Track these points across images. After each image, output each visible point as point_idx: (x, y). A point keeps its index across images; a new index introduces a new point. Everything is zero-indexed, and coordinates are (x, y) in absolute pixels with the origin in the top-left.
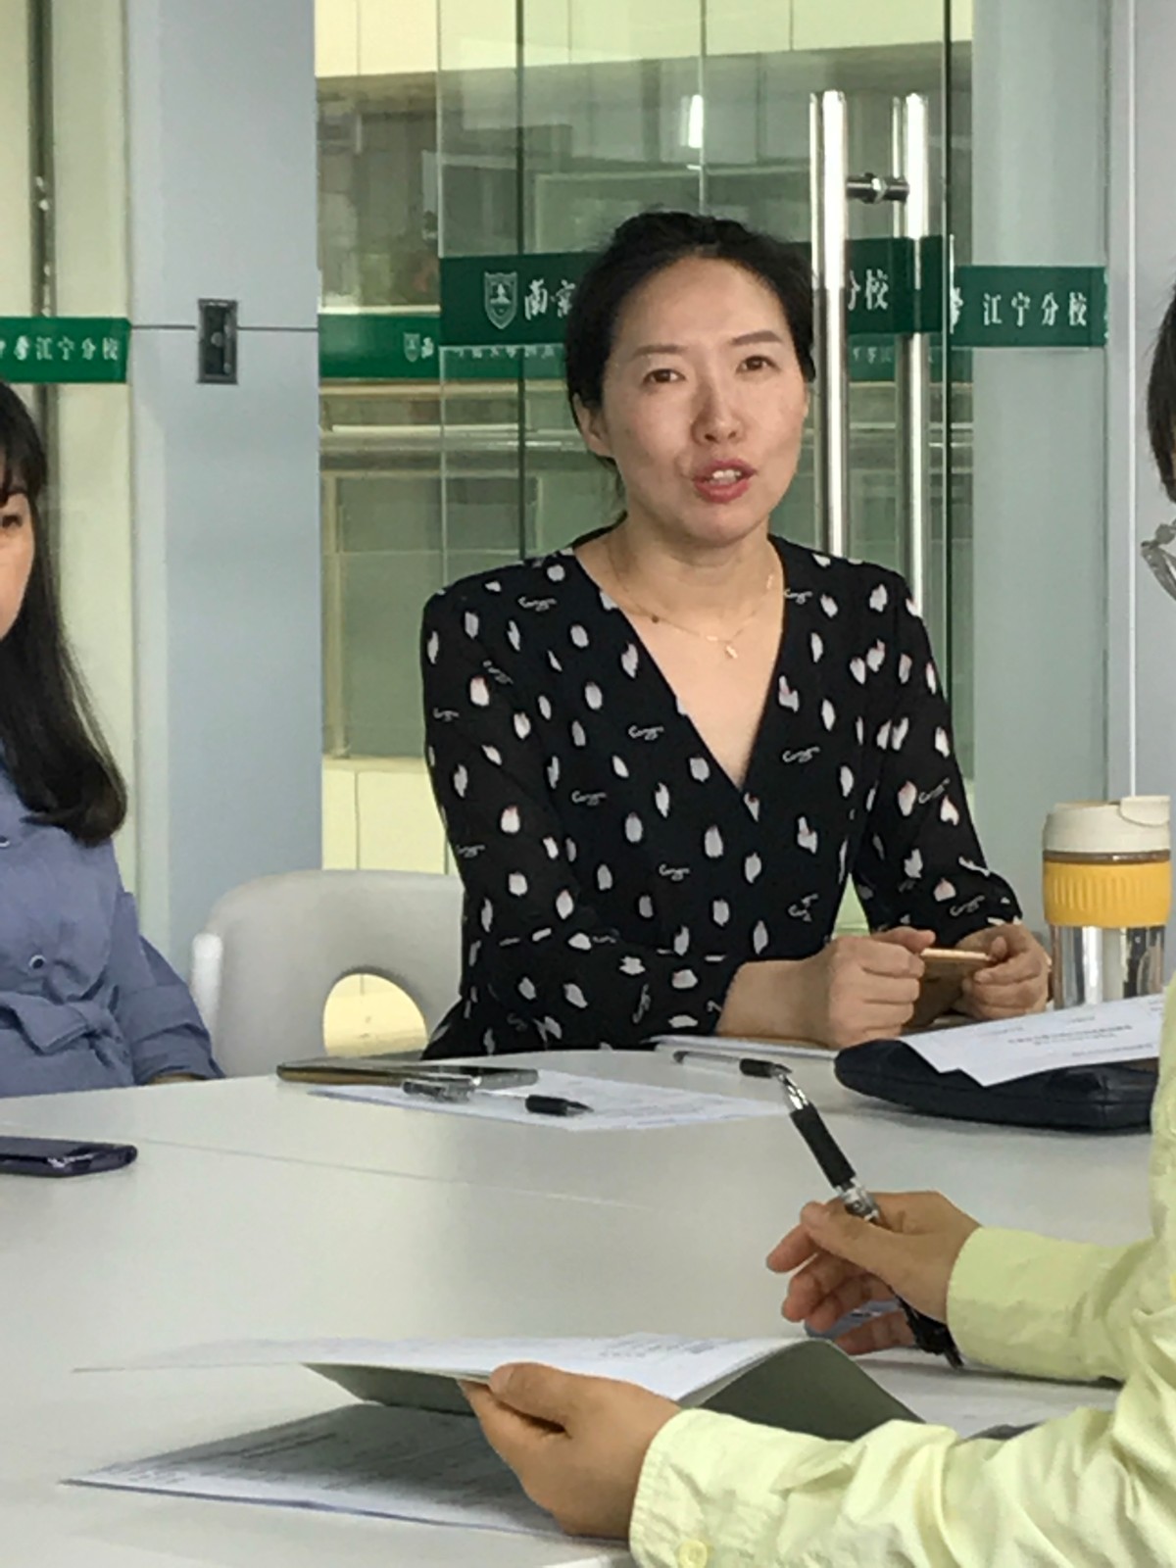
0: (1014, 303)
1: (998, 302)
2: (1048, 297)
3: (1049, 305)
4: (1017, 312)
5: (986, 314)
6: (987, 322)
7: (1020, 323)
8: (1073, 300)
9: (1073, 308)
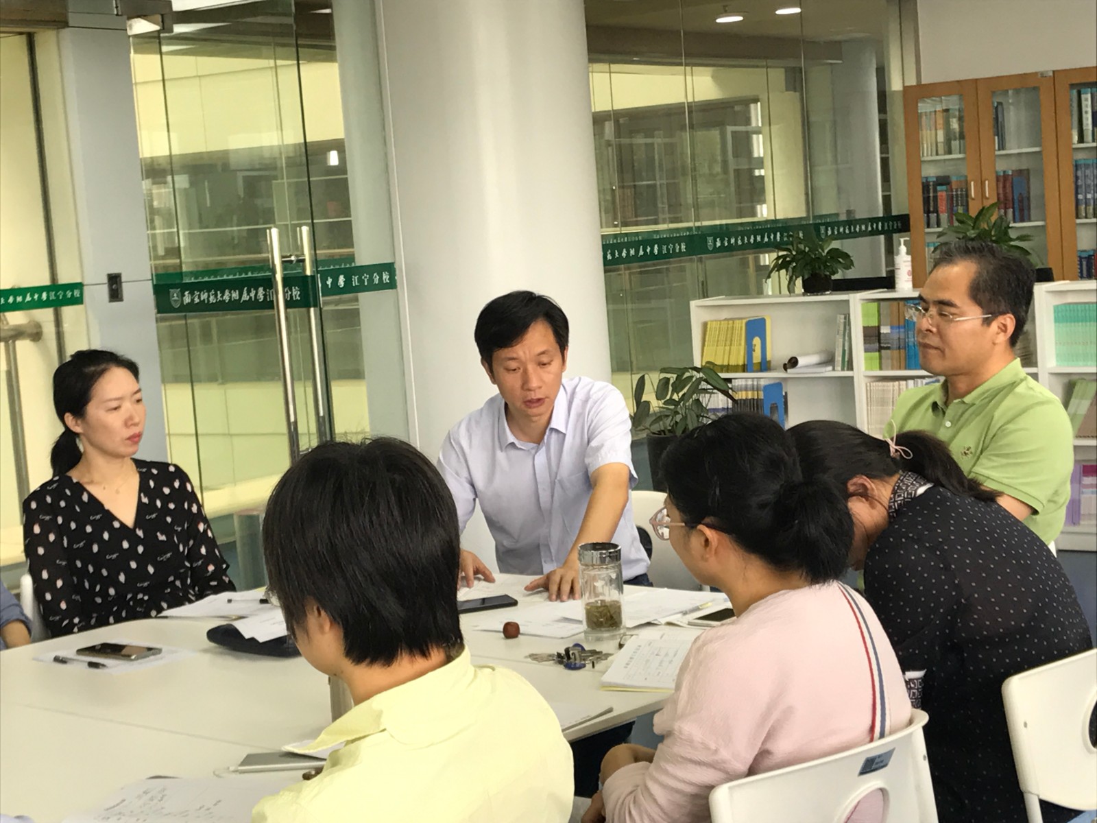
0: (363, 277)
1: (358, 278)
2: (375, 274)
3: (376, 277)
4: (364, 280)
5: (353, 282)
6: (354, 285)
7: (366, 284)
8: (384, 274)
9: (384, 277)
